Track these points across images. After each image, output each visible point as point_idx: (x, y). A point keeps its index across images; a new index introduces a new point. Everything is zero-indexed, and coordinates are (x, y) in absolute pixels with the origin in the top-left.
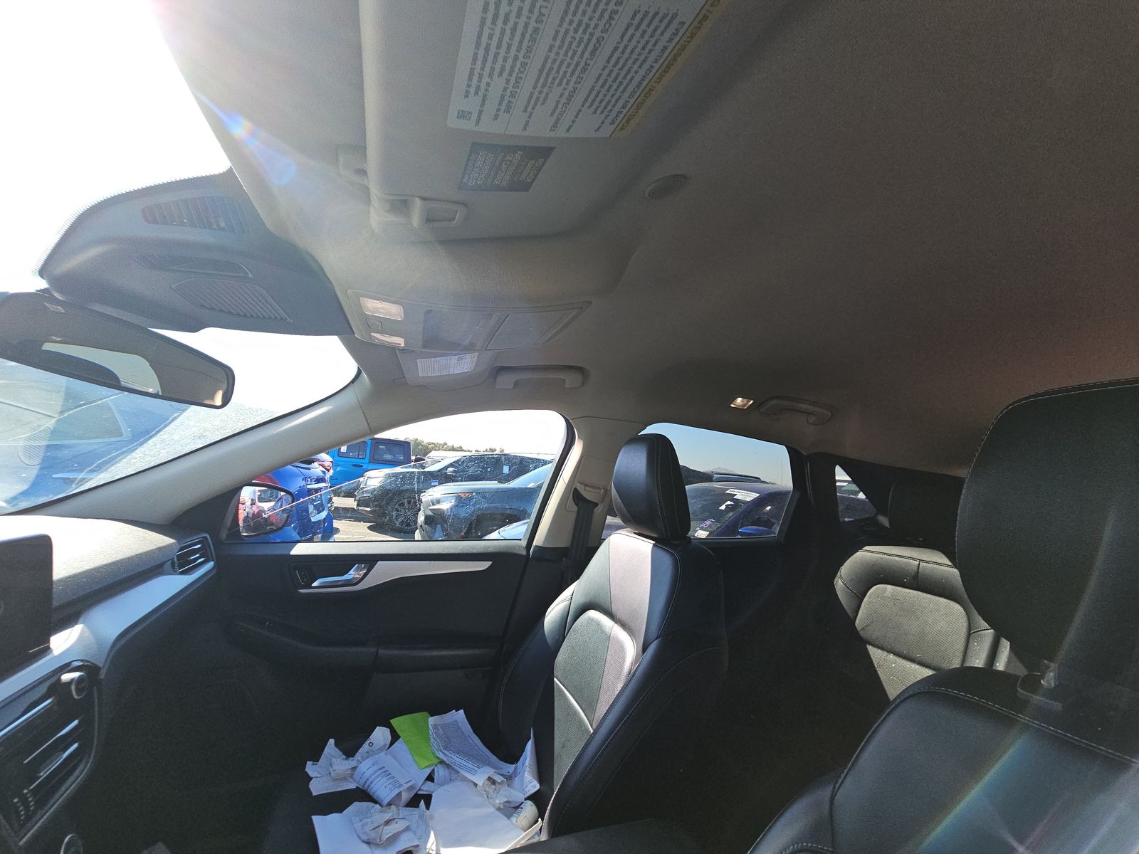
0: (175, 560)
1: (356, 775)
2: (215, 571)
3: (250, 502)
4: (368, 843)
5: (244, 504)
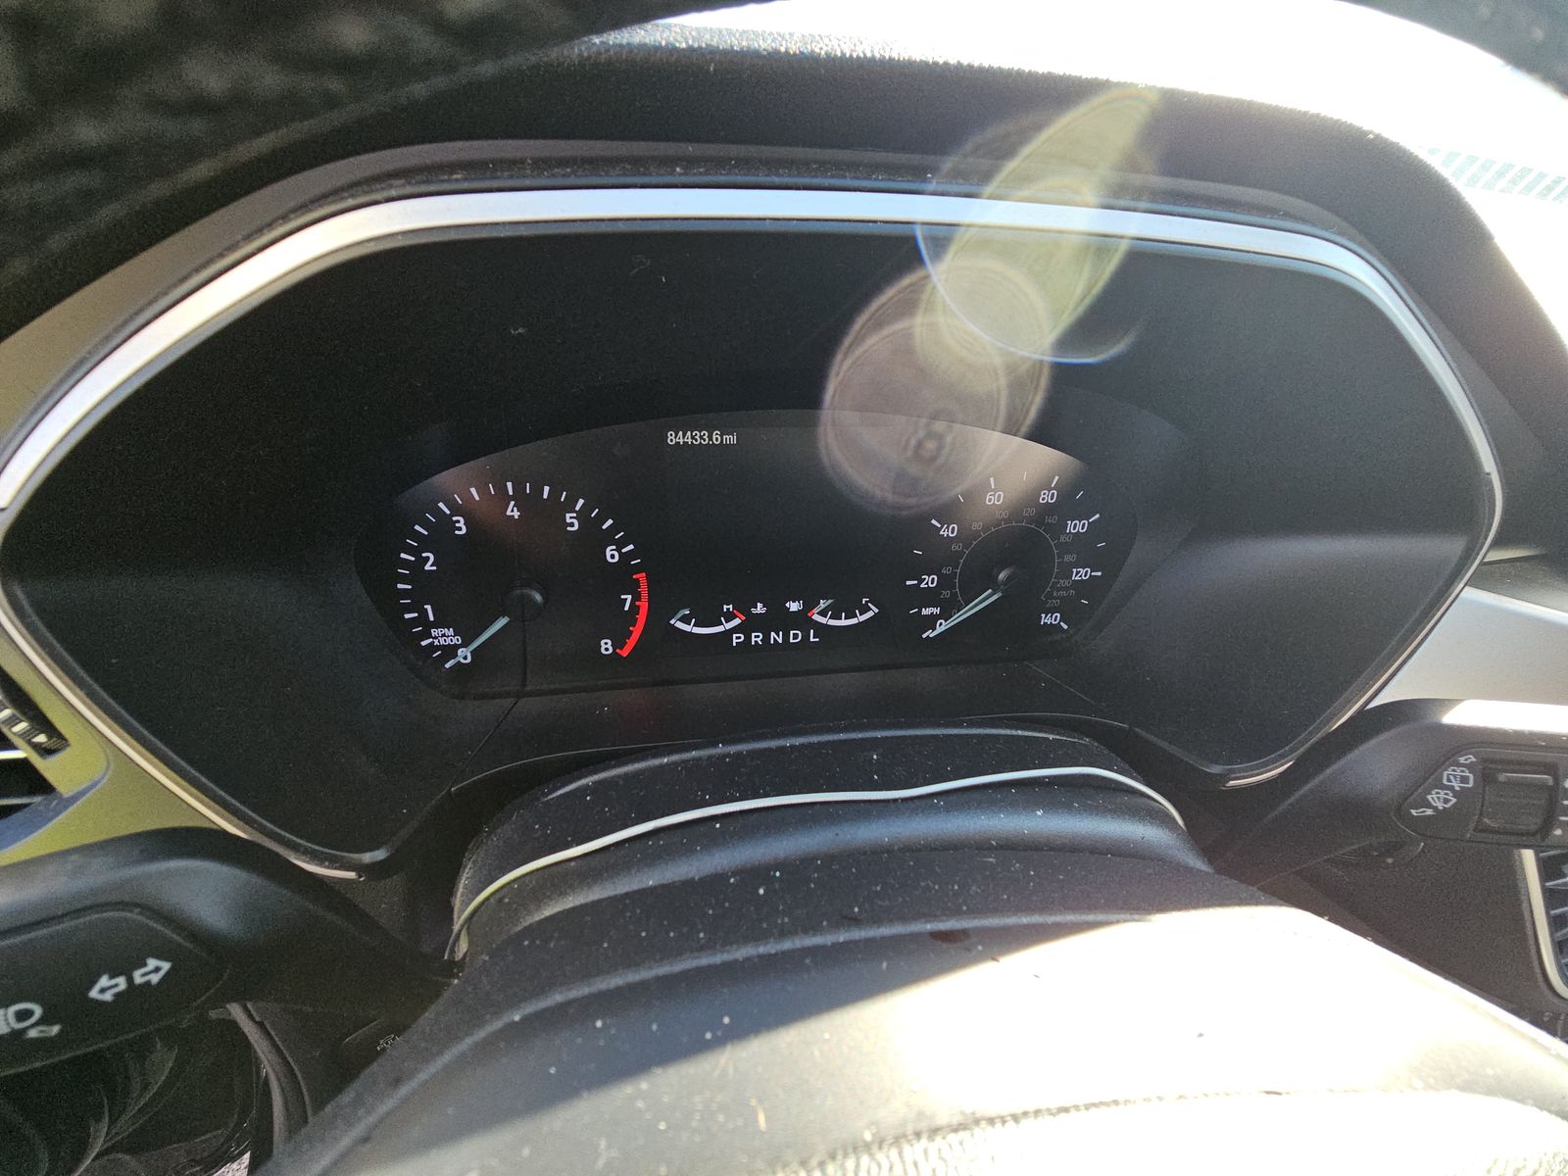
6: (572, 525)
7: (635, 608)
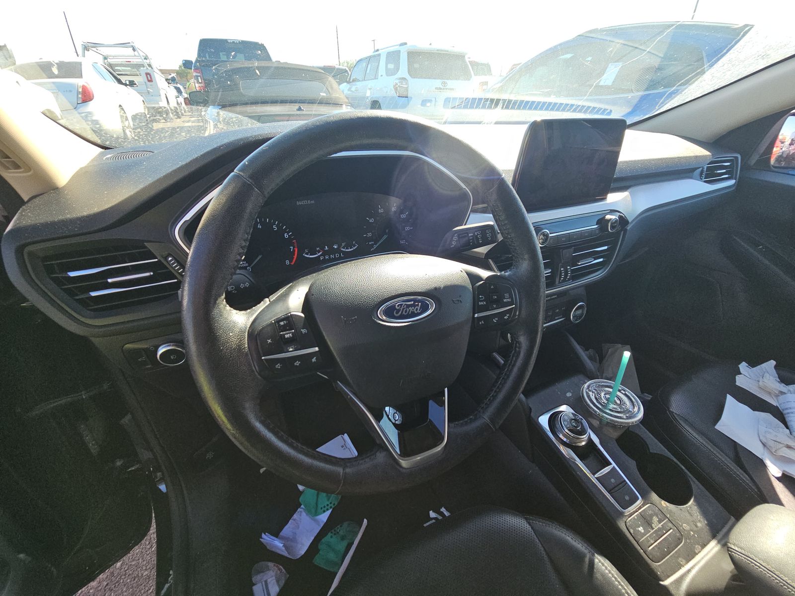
0: (705, 170)
1: (781, 398)
2: (734, 188)
3: (789, 142)
4: (764, 445)
5: (783, 143)
6: (275, 229)
7: (294, 250)
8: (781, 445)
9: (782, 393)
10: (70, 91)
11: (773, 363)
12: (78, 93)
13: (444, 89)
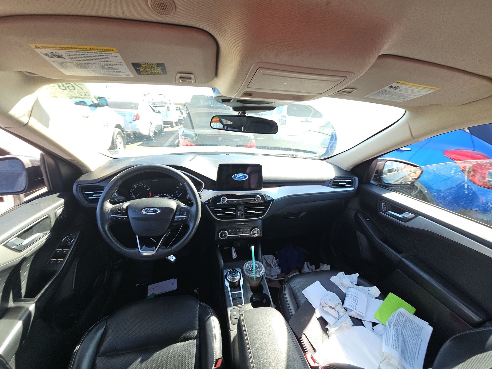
0: (332, 182)
1: (348, 289)
7: (150, 194)
8: (326, 305)
9: (349, 287)
10: (131, 115)
11: (357, 275)
12: (134, 116)
13: (306, 122)
